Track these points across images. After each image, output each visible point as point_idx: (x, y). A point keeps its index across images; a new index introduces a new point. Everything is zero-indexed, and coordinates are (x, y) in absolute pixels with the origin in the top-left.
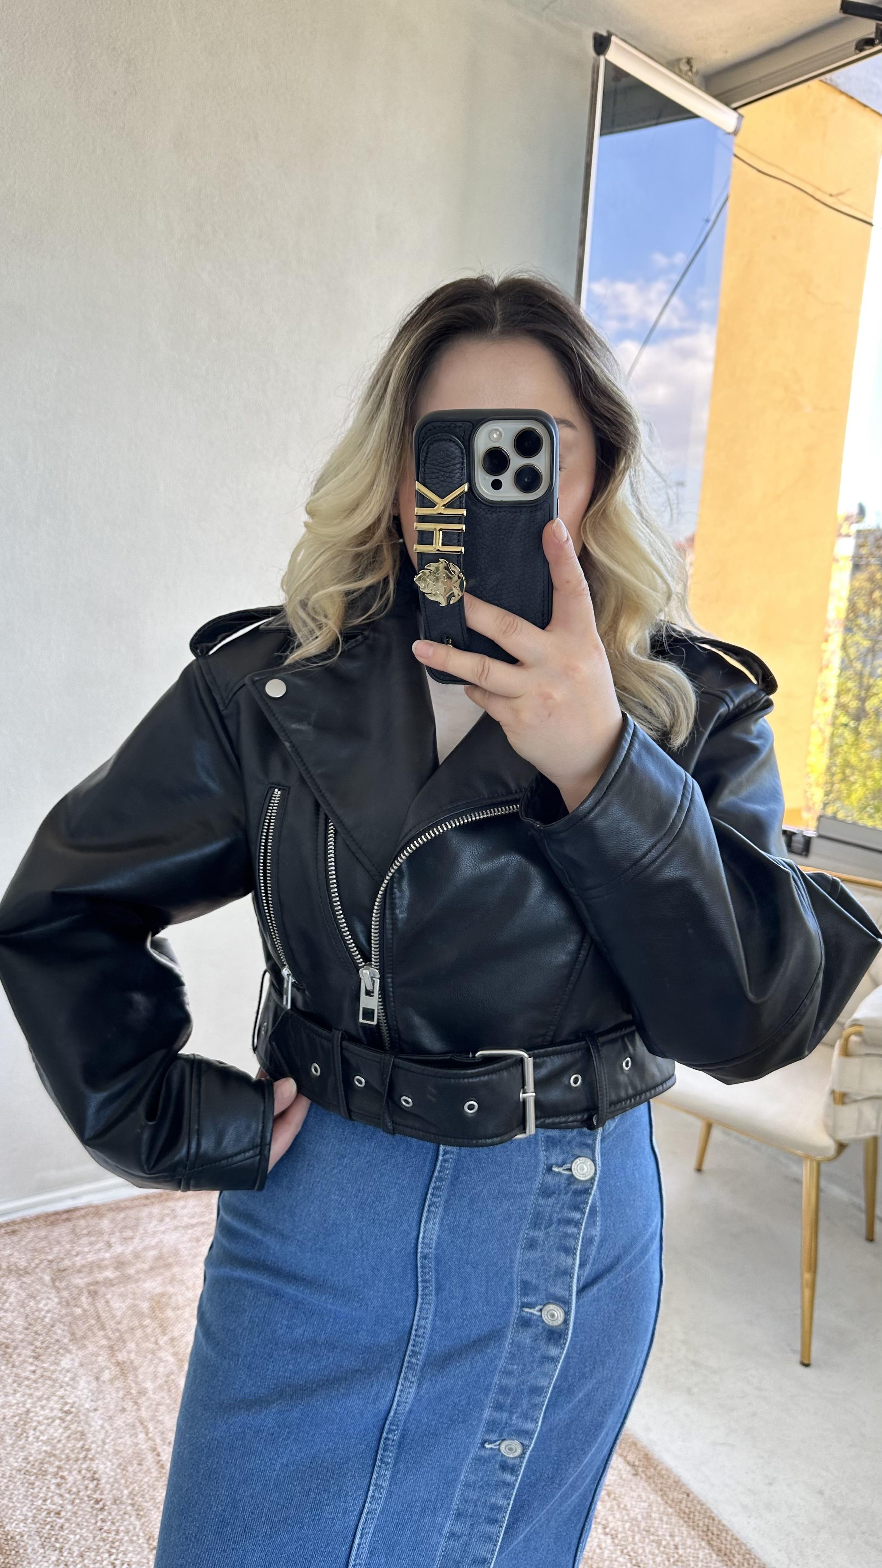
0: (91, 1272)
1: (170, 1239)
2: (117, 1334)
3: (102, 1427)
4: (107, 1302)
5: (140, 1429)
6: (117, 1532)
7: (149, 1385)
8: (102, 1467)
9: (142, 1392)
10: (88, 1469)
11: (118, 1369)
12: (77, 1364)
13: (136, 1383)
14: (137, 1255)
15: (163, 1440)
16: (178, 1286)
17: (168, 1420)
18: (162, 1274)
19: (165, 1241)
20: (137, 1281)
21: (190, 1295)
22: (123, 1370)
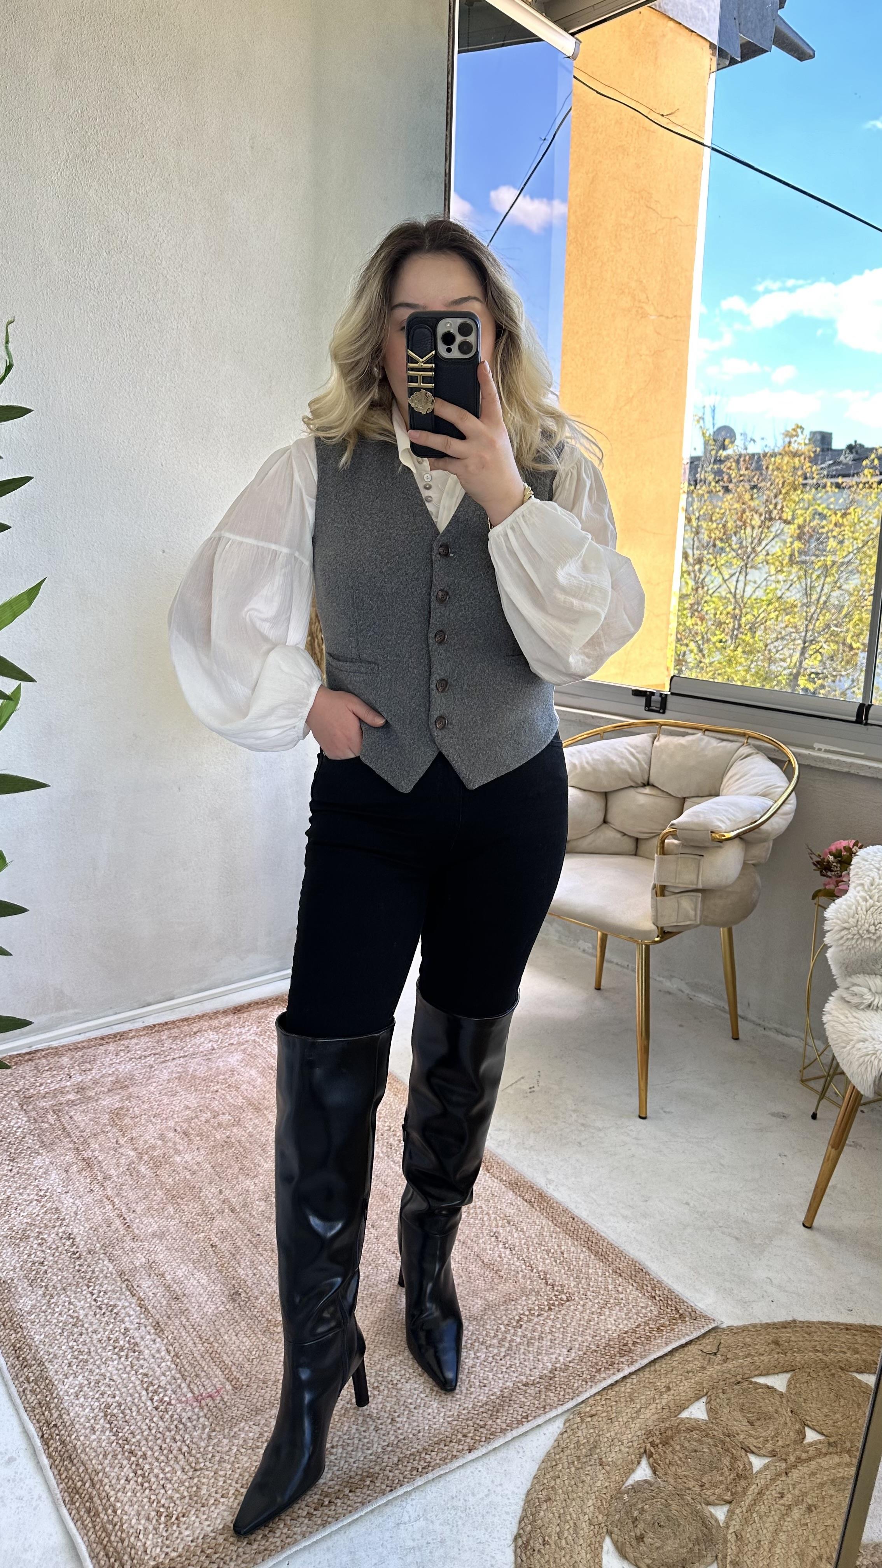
0: (55, 1096)
1: (125, 1068)
2: (82, 1140)
3: (74, 1203)
4: (71, 1118)
5: (108, 1202)
6: (93, 1272)
7: (113, 1172)
8: (76, 1230)
9: (107, 1178)
10: (64, 1232)
11: (85, 1163)
12: (47, 1161)
13: (101, 1172)
14: (95, 1082)
15: (129, 1209)
16: (134, 1102)
17: (132, 1196)
18: (119, 1094)
19: (121, 1070)
20: (97, 1101)
21: (146, 1106)
22: (88, 1164)
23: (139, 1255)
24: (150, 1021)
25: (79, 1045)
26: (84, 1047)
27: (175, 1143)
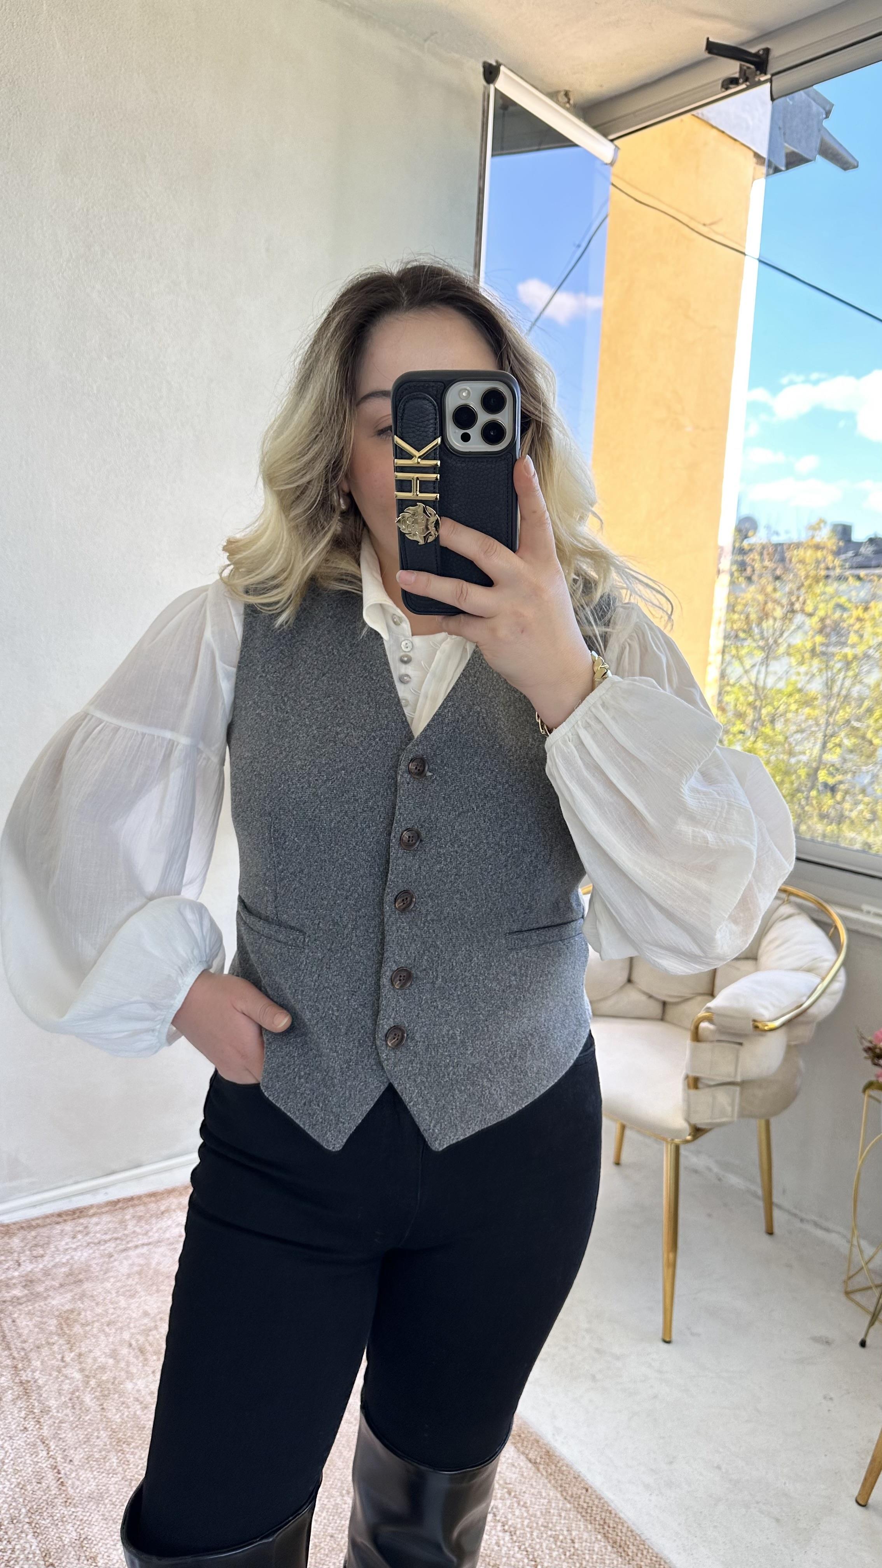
1: (82, 1256)
2: (23, 1354)
4: (14, 1321)
5: (42, 1447)
6: (13, 1551)
7: (53, 1403)
9: (46, 1411)
11: (22, 1388)
13: (39, 1402)
14: (46, 1273)
15: (65, 1457)
16: (87, 1302)
17: (70, 1437)
18: (71, 1291)
19: (76, 1258)
20: (45, 1298)
21: (99, 1310)
22: (26, 1389)
23: (69, 1527)
24: (115, 1194)
25: (34, 1223)
26: (38, 1226)
27: (128, 1364)
